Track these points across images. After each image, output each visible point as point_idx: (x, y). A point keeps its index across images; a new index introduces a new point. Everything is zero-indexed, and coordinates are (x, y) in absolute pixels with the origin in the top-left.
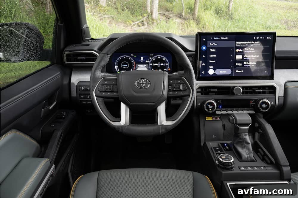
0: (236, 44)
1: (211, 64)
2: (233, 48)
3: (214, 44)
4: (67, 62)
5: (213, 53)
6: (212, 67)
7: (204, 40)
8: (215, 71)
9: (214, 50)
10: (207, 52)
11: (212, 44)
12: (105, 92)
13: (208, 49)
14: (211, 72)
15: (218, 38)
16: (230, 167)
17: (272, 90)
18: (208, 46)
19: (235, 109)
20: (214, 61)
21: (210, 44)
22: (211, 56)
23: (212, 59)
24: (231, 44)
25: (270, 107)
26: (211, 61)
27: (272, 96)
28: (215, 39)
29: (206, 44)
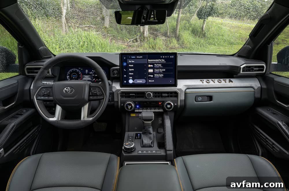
0: (148, 61)
1: (131, 76)
2: (146, 64)
3: (132, 61)
4: (28, 73)
5: (131, 68)
6: (131, 78)
7: (125, 58)
8: (133, 81)
9: (132, 66)
10: (127, 67)
11: (131, 61)
12: (43, 96)
13: (128, 64)
14: (131, 81)
15: (135, 57)
16: (130, 151)
17: (175, 94)
18: (128, 63)
19: (149, 108)
20: (133, 74)
21: (129, 61)
22: (130, 70)
23: (131, 72)
24: (144, 61)
25: (173, 107)
26: (130, 74)
27: (175, 99)
28: (133, 57)
29: (126, 61)
